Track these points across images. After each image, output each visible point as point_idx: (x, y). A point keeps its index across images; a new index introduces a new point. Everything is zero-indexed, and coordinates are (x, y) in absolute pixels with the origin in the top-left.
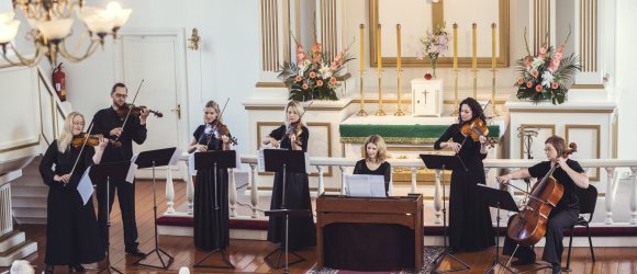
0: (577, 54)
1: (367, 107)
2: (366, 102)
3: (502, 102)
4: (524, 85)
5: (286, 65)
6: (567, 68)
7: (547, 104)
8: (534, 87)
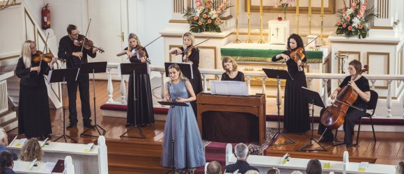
0: (376, 6)
1: (240, 37)
2: (240, 34)
3: (327, 37)
4: (341, 26)
5: (189, 9)
6: (369, 16)
7: (355, 38)
8: (347, 27)
